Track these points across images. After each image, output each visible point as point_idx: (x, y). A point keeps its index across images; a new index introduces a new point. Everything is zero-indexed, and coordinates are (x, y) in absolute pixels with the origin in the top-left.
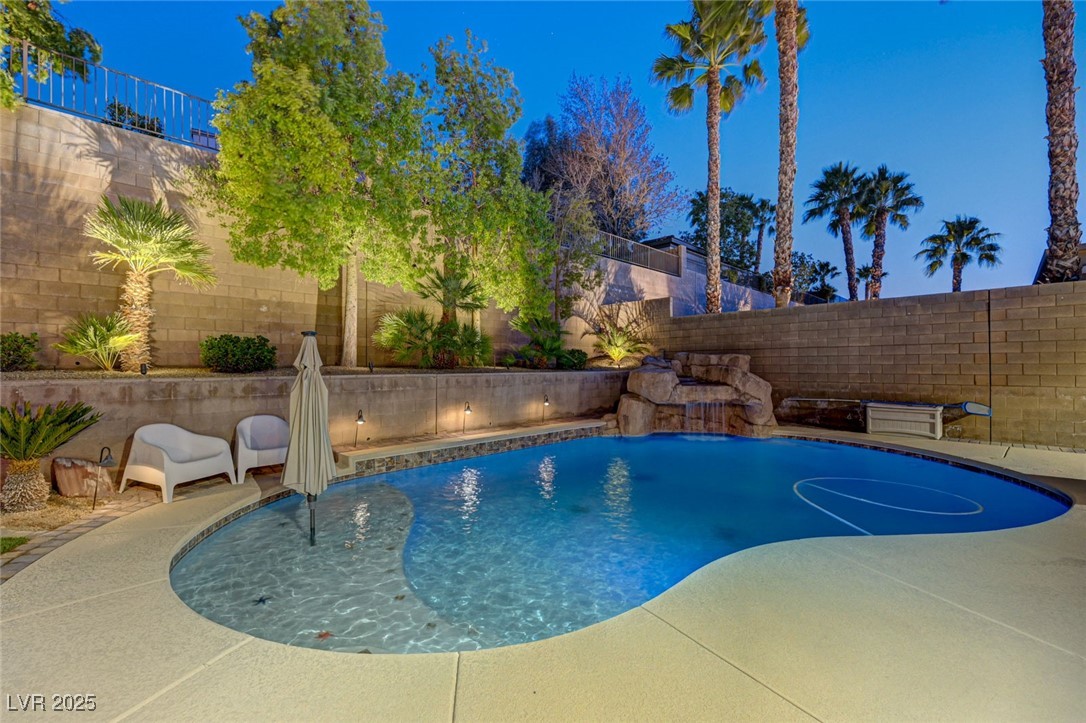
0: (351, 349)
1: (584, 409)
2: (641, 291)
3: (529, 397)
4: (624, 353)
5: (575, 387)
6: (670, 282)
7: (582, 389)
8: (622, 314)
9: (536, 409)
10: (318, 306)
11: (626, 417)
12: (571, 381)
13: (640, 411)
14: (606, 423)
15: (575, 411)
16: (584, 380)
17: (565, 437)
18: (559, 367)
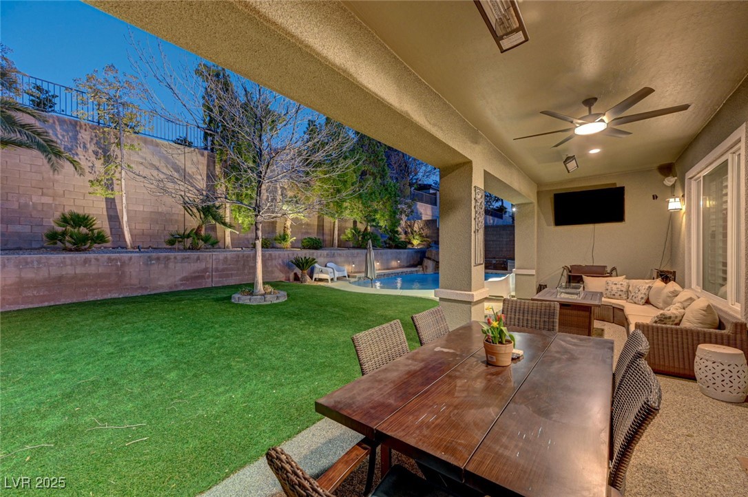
0: (336, 242)
1: (408, 264)
2: (421, 214)
3: (392, 259)
4: (419, 242)
5: (405, 256)
6: (432, 208)
7: (408, 256)
8: (416, 225)
9: (394, 264)
10: (318, 225)
11: (426, 267)
12: (404, 253)
13: (431, 265)
14: (419, 268)
15: (406, 265)
16: (408, 252)
17: (406, 273)
18: (397, 247)
